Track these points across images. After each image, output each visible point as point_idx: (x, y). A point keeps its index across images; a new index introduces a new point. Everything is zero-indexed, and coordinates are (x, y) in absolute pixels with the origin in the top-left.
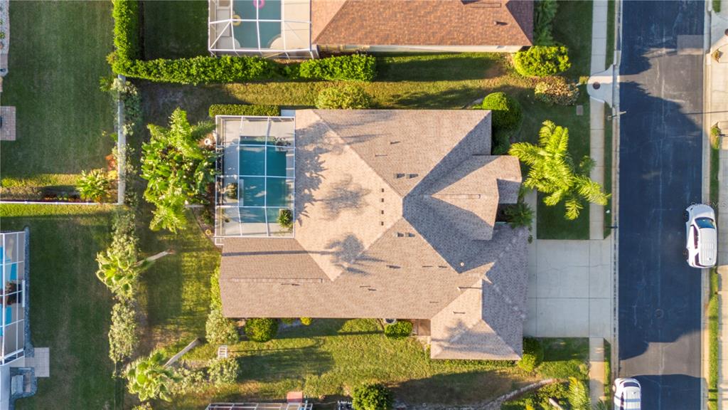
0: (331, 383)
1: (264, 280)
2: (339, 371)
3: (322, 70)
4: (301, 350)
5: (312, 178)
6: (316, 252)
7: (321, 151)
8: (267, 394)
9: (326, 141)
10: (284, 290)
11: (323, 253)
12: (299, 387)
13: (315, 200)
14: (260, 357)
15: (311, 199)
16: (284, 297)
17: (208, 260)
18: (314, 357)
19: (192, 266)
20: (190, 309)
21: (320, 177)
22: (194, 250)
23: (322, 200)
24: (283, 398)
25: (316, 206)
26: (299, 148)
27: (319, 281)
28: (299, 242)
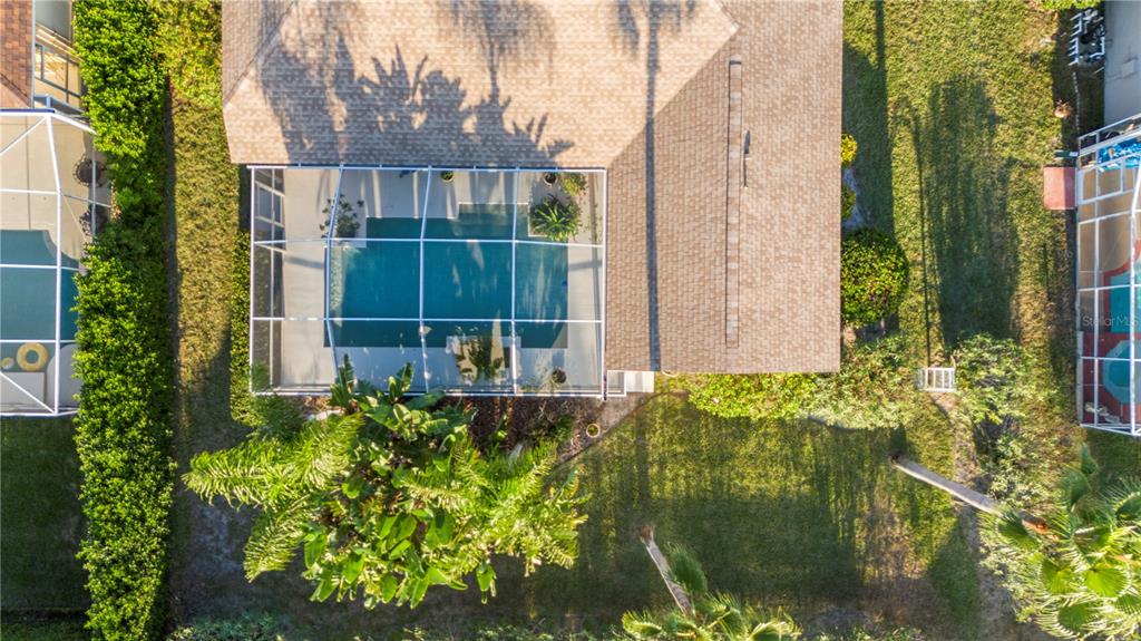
0: (1020, 85)
1: (733, 239)
2: (985, 64)
3: (112, 85)
4: (926, 173)
5: (429, 106)
6: (651, 92)
7: (345, 75)
8: (1050, 266)
9: (312, 54)
10: (763, 181)
11: (653, 65)
12: (1030, 178)
13: (494, 96)
14: (944, 288)
15: (491, 110)
16: (782, 187)
17: (669, 431)
18: (945, 133)
19: (687, 477)
20: (810, 482)
21: (423, 75)
22: (644, 473)
23: (493, 71)
24: (1063, 221)
25: (511, 93)
26: (342, 151)
27: (737, 69)
28: (618, 152)
